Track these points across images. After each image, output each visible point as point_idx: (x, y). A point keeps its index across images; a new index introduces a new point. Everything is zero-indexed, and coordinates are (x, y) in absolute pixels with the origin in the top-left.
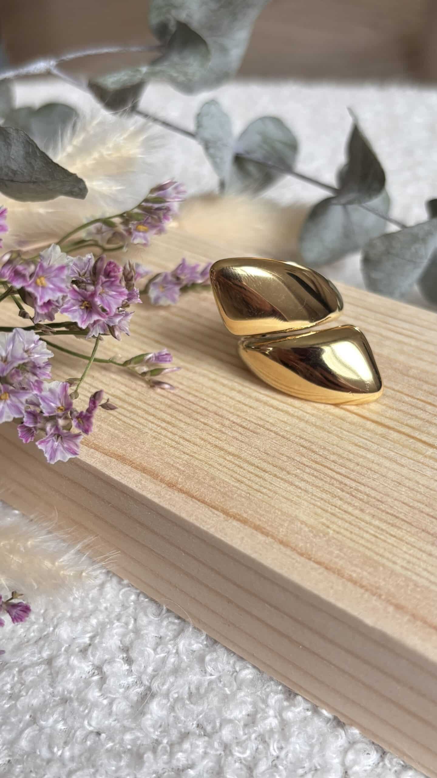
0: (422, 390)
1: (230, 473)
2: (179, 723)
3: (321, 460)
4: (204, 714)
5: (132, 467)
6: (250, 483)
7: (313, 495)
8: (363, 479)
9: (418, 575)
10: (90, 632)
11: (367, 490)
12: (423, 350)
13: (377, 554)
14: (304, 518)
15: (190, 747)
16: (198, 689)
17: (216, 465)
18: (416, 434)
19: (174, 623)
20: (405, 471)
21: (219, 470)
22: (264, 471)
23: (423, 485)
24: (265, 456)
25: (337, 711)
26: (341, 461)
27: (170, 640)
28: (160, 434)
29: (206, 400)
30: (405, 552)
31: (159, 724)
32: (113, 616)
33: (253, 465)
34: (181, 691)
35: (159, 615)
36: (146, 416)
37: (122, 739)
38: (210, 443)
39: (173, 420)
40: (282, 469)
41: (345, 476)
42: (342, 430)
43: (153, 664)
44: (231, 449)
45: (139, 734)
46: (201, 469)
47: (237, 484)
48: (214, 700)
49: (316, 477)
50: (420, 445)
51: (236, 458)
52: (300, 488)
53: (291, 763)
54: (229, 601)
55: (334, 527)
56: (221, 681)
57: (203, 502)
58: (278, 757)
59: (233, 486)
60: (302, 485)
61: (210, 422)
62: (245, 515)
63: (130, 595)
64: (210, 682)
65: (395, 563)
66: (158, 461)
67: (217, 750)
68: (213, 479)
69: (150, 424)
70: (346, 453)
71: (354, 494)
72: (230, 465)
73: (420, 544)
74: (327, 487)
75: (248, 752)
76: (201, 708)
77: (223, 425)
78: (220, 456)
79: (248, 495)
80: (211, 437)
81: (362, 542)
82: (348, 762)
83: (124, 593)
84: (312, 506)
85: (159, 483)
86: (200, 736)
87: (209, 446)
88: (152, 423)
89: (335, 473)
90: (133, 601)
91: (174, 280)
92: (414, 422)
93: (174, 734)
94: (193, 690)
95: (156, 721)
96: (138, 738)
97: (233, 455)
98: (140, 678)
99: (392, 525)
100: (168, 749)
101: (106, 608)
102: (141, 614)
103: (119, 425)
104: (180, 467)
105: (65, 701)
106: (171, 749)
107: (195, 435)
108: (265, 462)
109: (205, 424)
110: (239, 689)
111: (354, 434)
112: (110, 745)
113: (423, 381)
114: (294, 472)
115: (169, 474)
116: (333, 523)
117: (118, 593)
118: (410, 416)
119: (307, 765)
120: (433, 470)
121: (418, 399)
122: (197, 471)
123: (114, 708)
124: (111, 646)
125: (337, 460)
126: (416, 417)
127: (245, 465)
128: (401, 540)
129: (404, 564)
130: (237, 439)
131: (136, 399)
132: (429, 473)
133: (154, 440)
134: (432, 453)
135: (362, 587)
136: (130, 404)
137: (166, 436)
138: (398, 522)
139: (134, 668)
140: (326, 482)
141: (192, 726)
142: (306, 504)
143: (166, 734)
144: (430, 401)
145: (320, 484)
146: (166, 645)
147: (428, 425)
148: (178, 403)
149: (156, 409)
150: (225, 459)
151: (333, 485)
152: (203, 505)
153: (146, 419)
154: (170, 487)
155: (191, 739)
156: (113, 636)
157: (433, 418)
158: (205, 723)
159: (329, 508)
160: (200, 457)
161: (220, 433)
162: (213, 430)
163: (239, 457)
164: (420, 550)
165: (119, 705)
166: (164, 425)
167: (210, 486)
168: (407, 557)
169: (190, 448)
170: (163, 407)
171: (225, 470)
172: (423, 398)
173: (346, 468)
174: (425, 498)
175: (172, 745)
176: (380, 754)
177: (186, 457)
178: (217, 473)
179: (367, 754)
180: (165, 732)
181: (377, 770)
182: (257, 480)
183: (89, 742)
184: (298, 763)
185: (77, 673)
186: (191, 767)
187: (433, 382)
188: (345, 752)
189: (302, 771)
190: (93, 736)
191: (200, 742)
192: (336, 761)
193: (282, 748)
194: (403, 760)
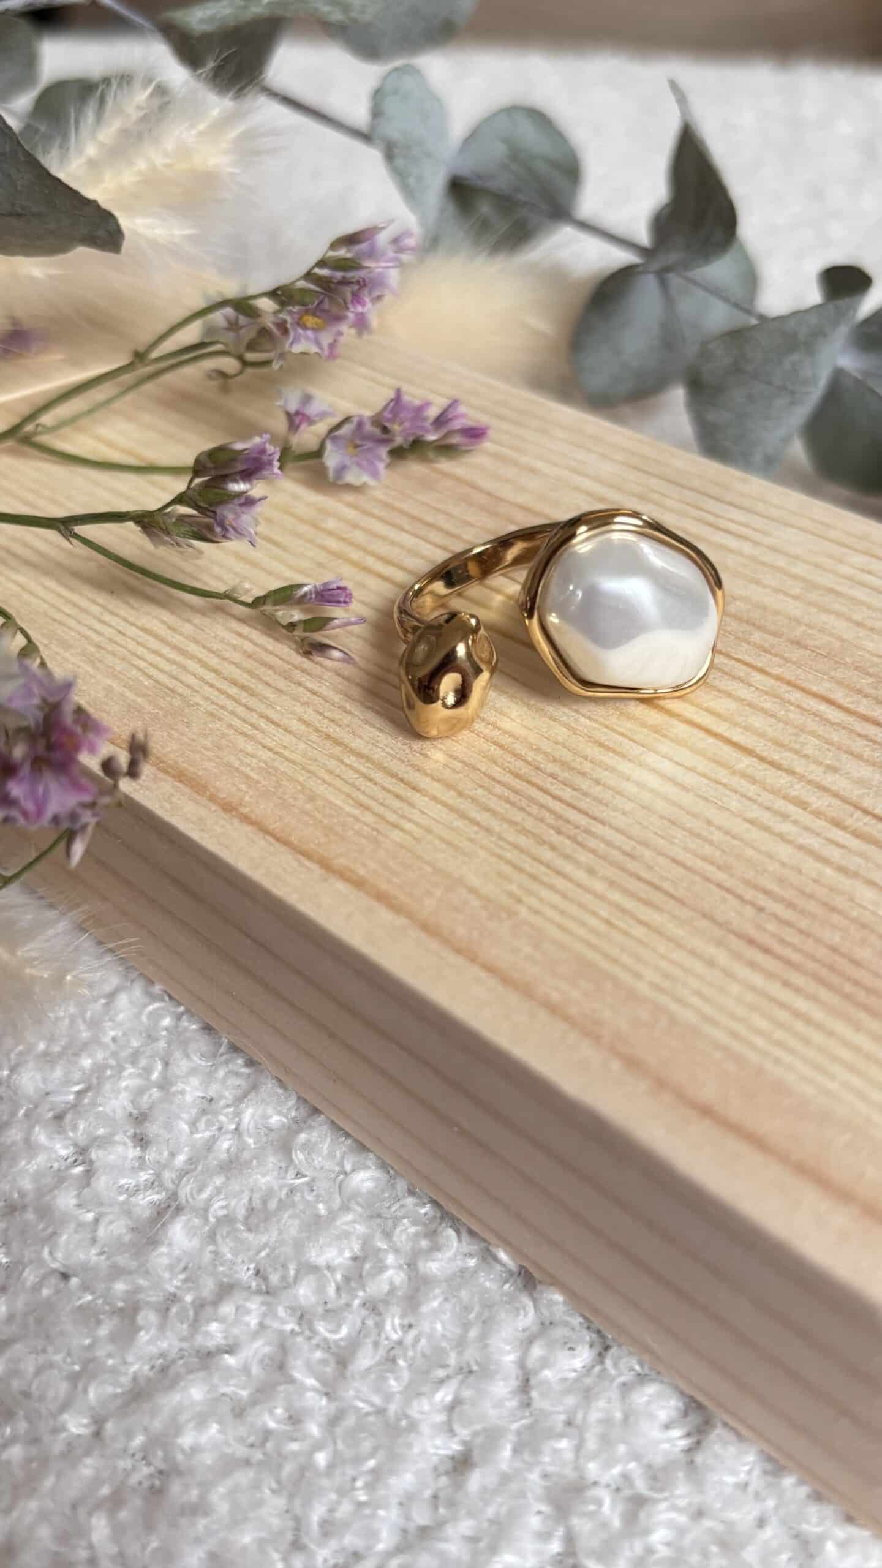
0: (749, 643)
1: (347, 789)
2: (222, 1265)
3: (526, 770)
4: (267, 1250)
5: (158, 769)
6: (381, 810)
7: (500, 838)
8: (603, 811)
9: (679, 1000)
10: (78, 1083)
11: (608, 833)
12: (764, 564)
13: (605, 956)
14: (475, 881)
15: (234, 1312)
16: (265, 1202)
17: (322, 773)
19: (237, 1074)
20: (688, 800)
21: (324, 781)
22: (414, 788)
23: (719, 828)
25: (527, 1257)
26: (566, 775)
27: (228, 1106)
28: (222, 707)
30: (663, 957)
31: (182, 1265)
32: (125, 1054)
33: (394, 775)
34: (233, 1204)
35: (214, 1056)
36: (201, 671)
37: (110, 1290)
38: (317, 730)
39: (252, 683)
40: (449, 786)
41: (569, 805)
42: (577, 716)
43: (186, 1149)
44: (356, 744)
45: (142, 1282)
46: (291, 779)
47: (357, 812)
48: (291, 1225)
49: (513, 804)
50: (726, 750)
51: (363, 761)
52: (478, 824)
53: (424, 1355)
54: (332, 1035)
55: (532, 901)
56: (312, 1190)
57: (286, 843)
58: (400, 1343)
59: (349, 815)
60: (483, 817)
62: (362, 872)
63: (162, 1017)
64: (292, 1191)
65: (638, 976)
66: (210, 760)
67: (284, 1322)
68: (312, 799)
69: (206, 688)
70: (579, 760)
71: (580, 839)
72: (351, 775)
73: (697, 943)
74: (529, 824)
75: (344, 1331)
76: (264, 1239)
78: (332, 756)
79: (375, 833)
80: (321, 718)
81: (582, 932)
82: (531, 1363)
83: (151, 1013)
84: (494, 860)
85: (206, 802)
86: (259, 1292)
87: (314, 737)
88: (212, 686)
89: (549, 798)
90: (167, 1029)
91: (377, 431)
93: (208, 1286)
94: (257, 1203)
95: (179, 1260)
96: (140, 1289)
97: (359, 755)
98: (158, 1175)
99: (647, 903)
100: (191, 1313)
101: (114, 1039)
102: (178, 1055)
103: (146, 687)
104: (252, 774)
105: (12, 1209)
106: (196, 1314)
107: (291, 713)
108: (418, 770)
109: (314, 693)
110: (345, 1208)
111: (601, 724)
112: (88, 1298)
113: (754, 625)
114: (471, 793)
115: (225, 786)
116: (531, 893)
117: (140, 1013)
118: (716, 693)
120: (744, 799)
121: (738, 660)
122: (283, 783)
123: (101, 1232)
124: (114, 1111)
125: (559, 774)
126: (729, 695)
127: (378, 776)
128: (658, 932)
129: (658, 979)
131: (187, 638)
132: (734, 803)
133: (209, 719)
134: (748, 766)
135: (567, 1019)
136: (175, 647)
137: (233, 713)
138: (657, 897)
139: (151, 1155)
140: (529, 814)
141: (245, 1274)
142: (483, 854)
143: (190, 1284)
144: (760, 665)
145: (518, 817)
146: (216, 1113)
147: (747, 710)
148: (266, 650)
149: (224, 659)
150: (342, 762)
151: (542, 820)
152: (284, 849)
153: (202, 680)
154: (224, 810)
155: (238, 1297)
156: (119, 1092)
157: (762, 699)
158: (269, 1270)
159: (528, 865)
160: (293, 756)
161: (340, 711)
163: (369, 759)
164: (693, 953)
165: (111, 1228)
166: (234, 691)
167: (305, 812)
168: (664, 964)
169: (277, 737)
170: (236, 656)
171: (338, 783)
172: (747, 658)
173: (575, 789)
174: (718, 853)
175: (200, 1306)
176: (598, 1348)
177: (267, 755)
178: (322, 789)
179: (571, 1349)
180: (191, 1281)
181: (588, 1381)
182: (397, 804)
183: (45, 1292)
184: (436, 1358)
185: (41, 1159)
186: (230, 1350)
187: (773, 628)
188: (529, 1341)
189: (441, 1373)
190: (54, 1280)
191: (254, 1305)
192: (509, 1358)
193: (410, 1326)
194: (641, 1365)
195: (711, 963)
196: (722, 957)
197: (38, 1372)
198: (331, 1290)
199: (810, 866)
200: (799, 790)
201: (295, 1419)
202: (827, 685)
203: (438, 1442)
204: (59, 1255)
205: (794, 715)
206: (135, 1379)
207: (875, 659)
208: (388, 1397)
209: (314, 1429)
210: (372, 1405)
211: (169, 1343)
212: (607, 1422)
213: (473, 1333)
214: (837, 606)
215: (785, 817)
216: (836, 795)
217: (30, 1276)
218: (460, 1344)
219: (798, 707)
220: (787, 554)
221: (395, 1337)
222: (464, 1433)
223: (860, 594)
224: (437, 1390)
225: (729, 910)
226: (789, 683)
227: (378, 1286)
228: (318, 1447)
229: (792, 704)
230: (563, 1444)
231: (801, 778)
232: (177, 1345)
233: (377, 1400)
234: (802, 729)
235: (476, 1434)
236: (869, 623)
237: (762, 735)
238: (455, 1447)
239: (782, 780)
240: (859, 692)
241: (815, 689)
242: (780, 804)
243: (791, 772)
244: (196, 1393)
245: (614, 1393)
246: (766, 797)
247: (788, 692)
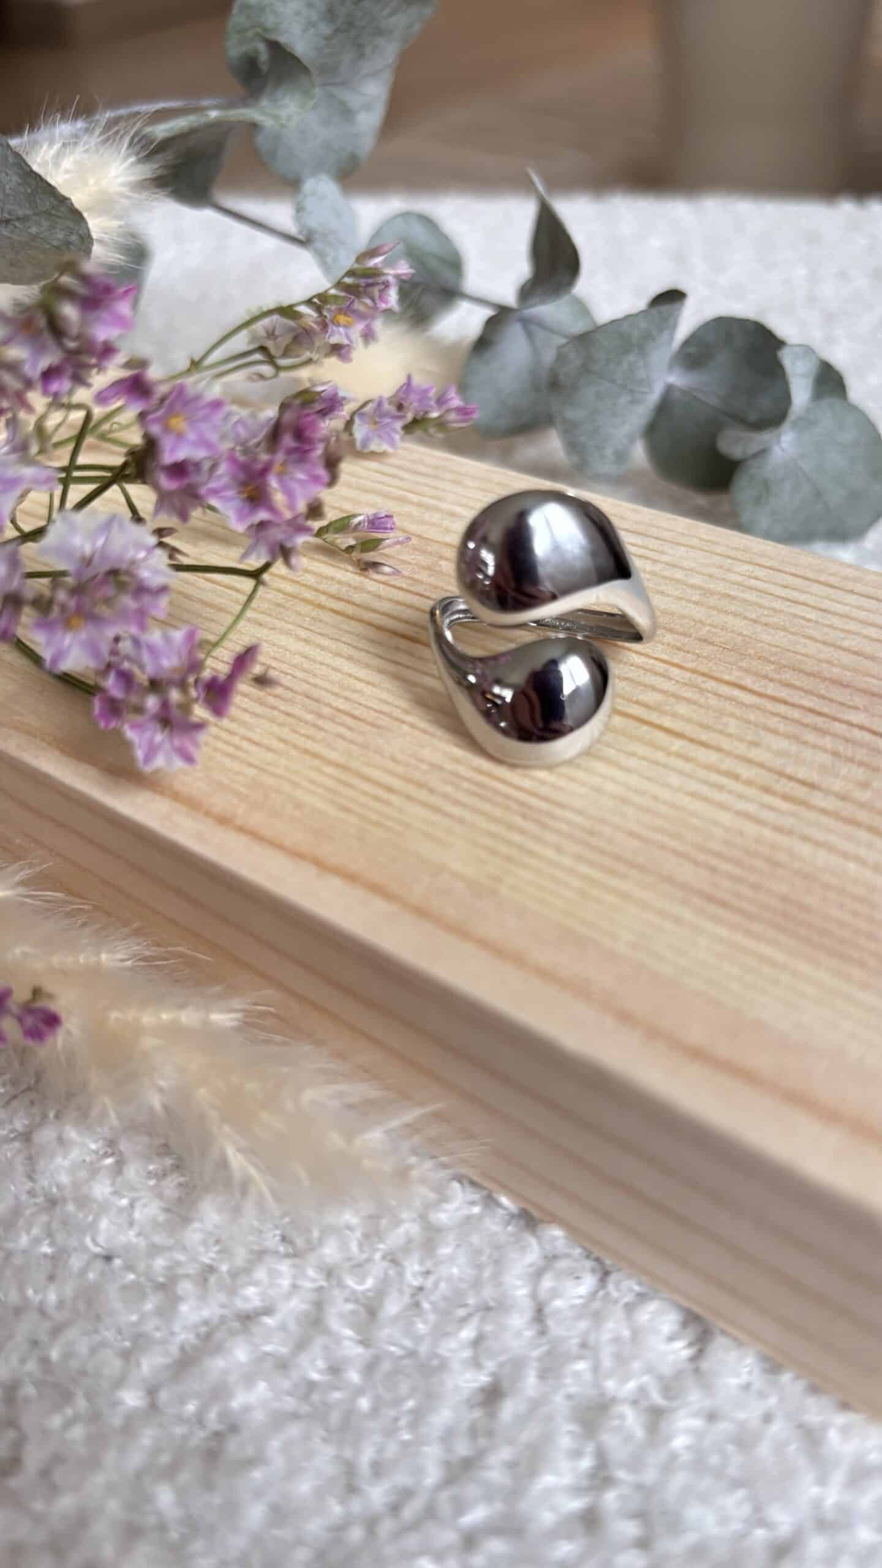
0: (663, 644)
1: (330, 795)
6: (363, 811)
7: (473, 827)
8: (561, 796)
9: (655, 956)
11: (569, 815)
13: (583, 922)
14: (457, 866)
15: (267, 1275)
17: (305, 783)
18: (654, 717)
20: (633, 780)
21: (309, 791)
22: (389, 790)
23: (665, 803)
24: (390, 765)
25: (526, 1200)
29: (291, 675)
30: (634, 919)
31: (215, 1238)
33: (370, 780)
37: (149, 1267)
38: (295, 747)
40: (421, 785)
41: (530, 793)
44: (333, 756)
46: (277, 791)
47: (341, 815)
49: (479, 796)
50: (660, 736)
51: (341, 770)
52: (451, 816)
53: (445, 1298)
55: (511, 880)
57: (281, 847)
58: (421, 1289)
59: (334, 818)
60: (456, 811)
61: (296, 710)
62: (354, 867)
65: (615, 937)
66: (202, 780)
67: (314, 1280)
68: (299, 805)
71: (544, 822)
72: (331, 783)
74: (498, 812)
75: (370, 1282)
77: (320, 715)
78: (312, 768)
79: (360, 832)
80: (297, 735)
81: (558, 902)
82: (543, 1295)
84: (470, 846)
85: (203, 818)
86: (287, 1256)
87: (294, 752)
89: (512, 789)
92: (651, 697)
93: (241, 1256)
95: (211, 1234)
96: (178, 1264)
97: (337, 765)
100: (228, 1281)
104: (241, 790)
105: (52, 1203)
106: (233, 1281)
107: (270, 733)
108: (391, 774)
109: (288, 714)
112: (132, 1277)
114: (441, 790)
115: (220, 802)
116: (508, 873)
118: (643, 688)
119: (471, 1301)
120: (682, 776)
121: (656, 659)
122: (271, 795)
123: (137, 1215)
126: (654, 688)
127: (356, 781)
128: (626, 896)
129: (634, 939)
130: (344, 738)
132: (674, 780)
134: (681, 748)
135: (557, 981)
138: (619, 867)
140: (496, 804)
142: (460, 842)
143: (224, 1255)
145: (487, 807)
147: (672, 700)
150: (322, 772)
151: (508, 809)
152: (278, 853)
154: (220, 823)
155: (269, 1262)
157: (683, 690)
158: (294, 1234)
159: (504, 849)
160: (278, 771)
161: (313, 729)
162: (301, 724)
163: (345, 768)
164: (659, 912)
167: (294, 819)
168: (636, 925)
169: (258, 755)
171: (321, 791)
172: (664, 657)
174: (668, 825)
175: (234, 1274)
176: (598, 1275)
177: (252, 772)
178: (308, 799)
179: (578, 1278)
180: (225, 1252)
181: (596, 1305)
182: (377, 805)
183: (91, 1276)
184: (456, 1299)
185: (75, 1154)
186: (268, 1311)
187: (681, 630)
188: (538, 1274)
189: (461, 1312)
190: (99, 1265)
191: (284, 1267)
192: (521, 1292)
193: (428, 1273)
194: (640, 1284)
195: (678, 920)
196: (687, 914)
197: (94, 1350)
198: (354, 1247)
199: (750, 828)
200: (728, 764)
201: (335, 1370)
202: (736, 673)
203: (468, 1375)
204: (101, 1240)
205: (713, 701)
206: (182, 1348)
207: (774, 649)
208: (418, 1339)
209: (354, 1376)
210: (402, 1347)
211: (210, 1311)
212: (616, 1340)
213: (487, 1274)
214: (733, 608)
215: (721, 788)
216: (761, 766)
217: (76, 1262)
218: (477, 1284)
219: (716, 694)
220: (682, 568)
221: (416, 1283)
222: (490, 1365)
223: (751, 596)
224: (460, 1329)
225: (687, 873)
226: (704, 675)
227: (396, 1238)
228: (359, 1391)
229: (709, 692)
230: (581, 1366)
231: (729, 754)
232: (219, 1311)
233: (408, 1343)
234: (721, 713)
235: (501, 1366)
236: (764, 620)
237: (688, 720)
238: (483, 1379)
239: (713, 757)
240: (766, 677)
241: (727, 677)
242: (714, 777)
243: (719, 749)
244: (241, 1353)
245: (618, 1312)
246: (702, 773)
247: (703, 682)
